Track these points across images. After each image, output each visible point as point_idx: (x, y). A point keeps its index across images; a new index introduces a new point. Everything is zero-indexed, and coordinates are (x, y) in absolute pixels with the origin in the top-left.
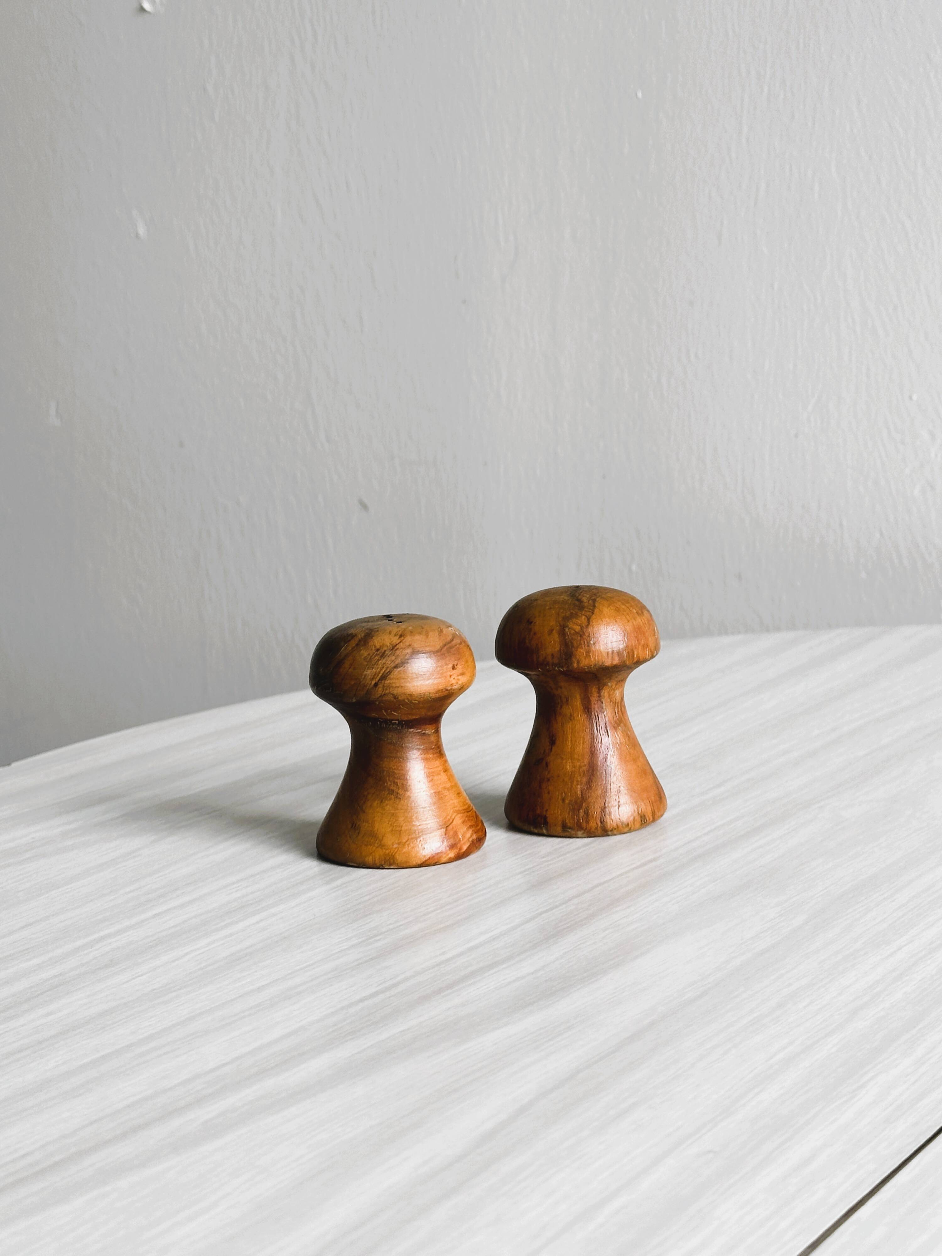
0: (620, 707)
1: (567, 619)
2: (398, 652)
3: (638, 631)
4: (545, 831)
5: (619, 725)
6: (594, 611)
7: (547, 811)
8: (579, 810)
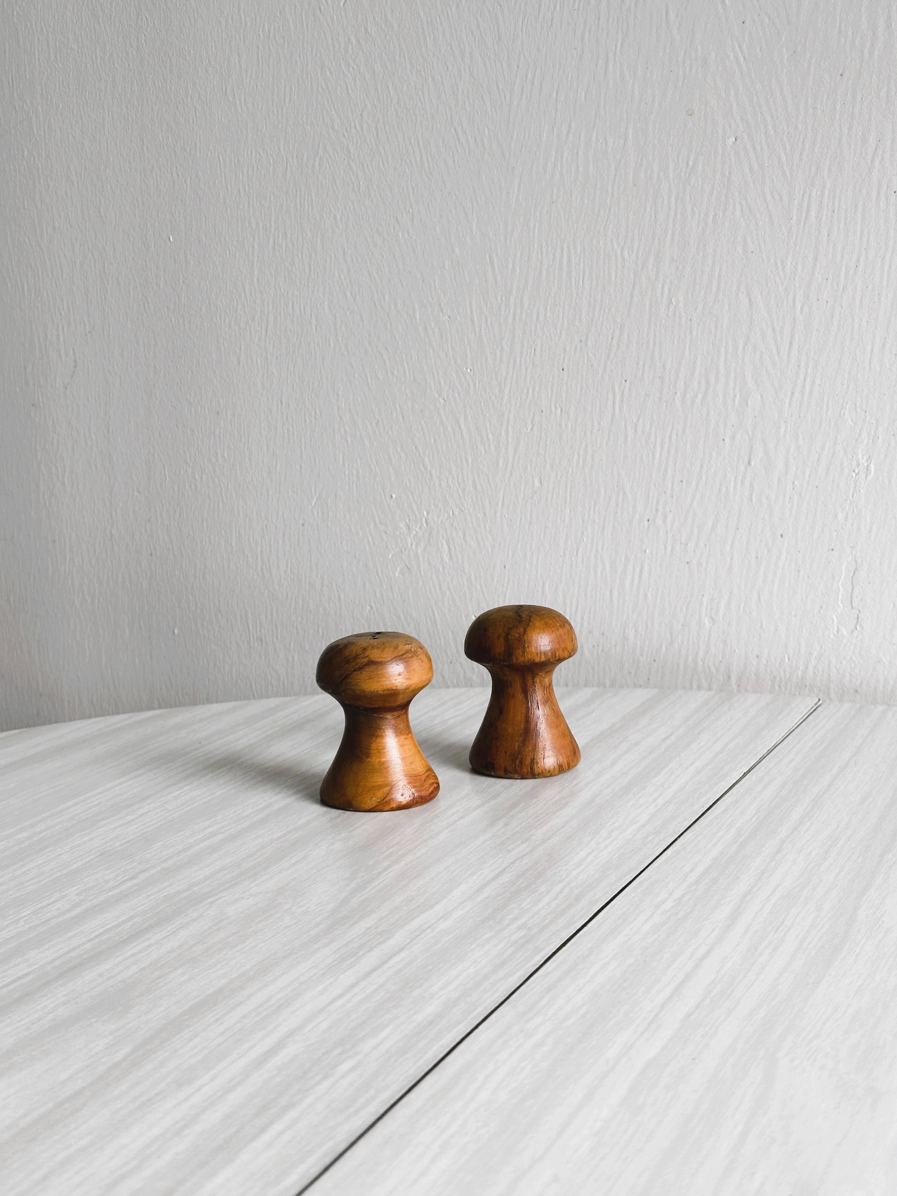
0: (549, 689)
1: (510, 629)
2: (358, 660)
3: (559, 640)
4: (493, 774)
5: (546, 702)
6: (529, 624)
7: (494, 759)
8: (516, 760)
